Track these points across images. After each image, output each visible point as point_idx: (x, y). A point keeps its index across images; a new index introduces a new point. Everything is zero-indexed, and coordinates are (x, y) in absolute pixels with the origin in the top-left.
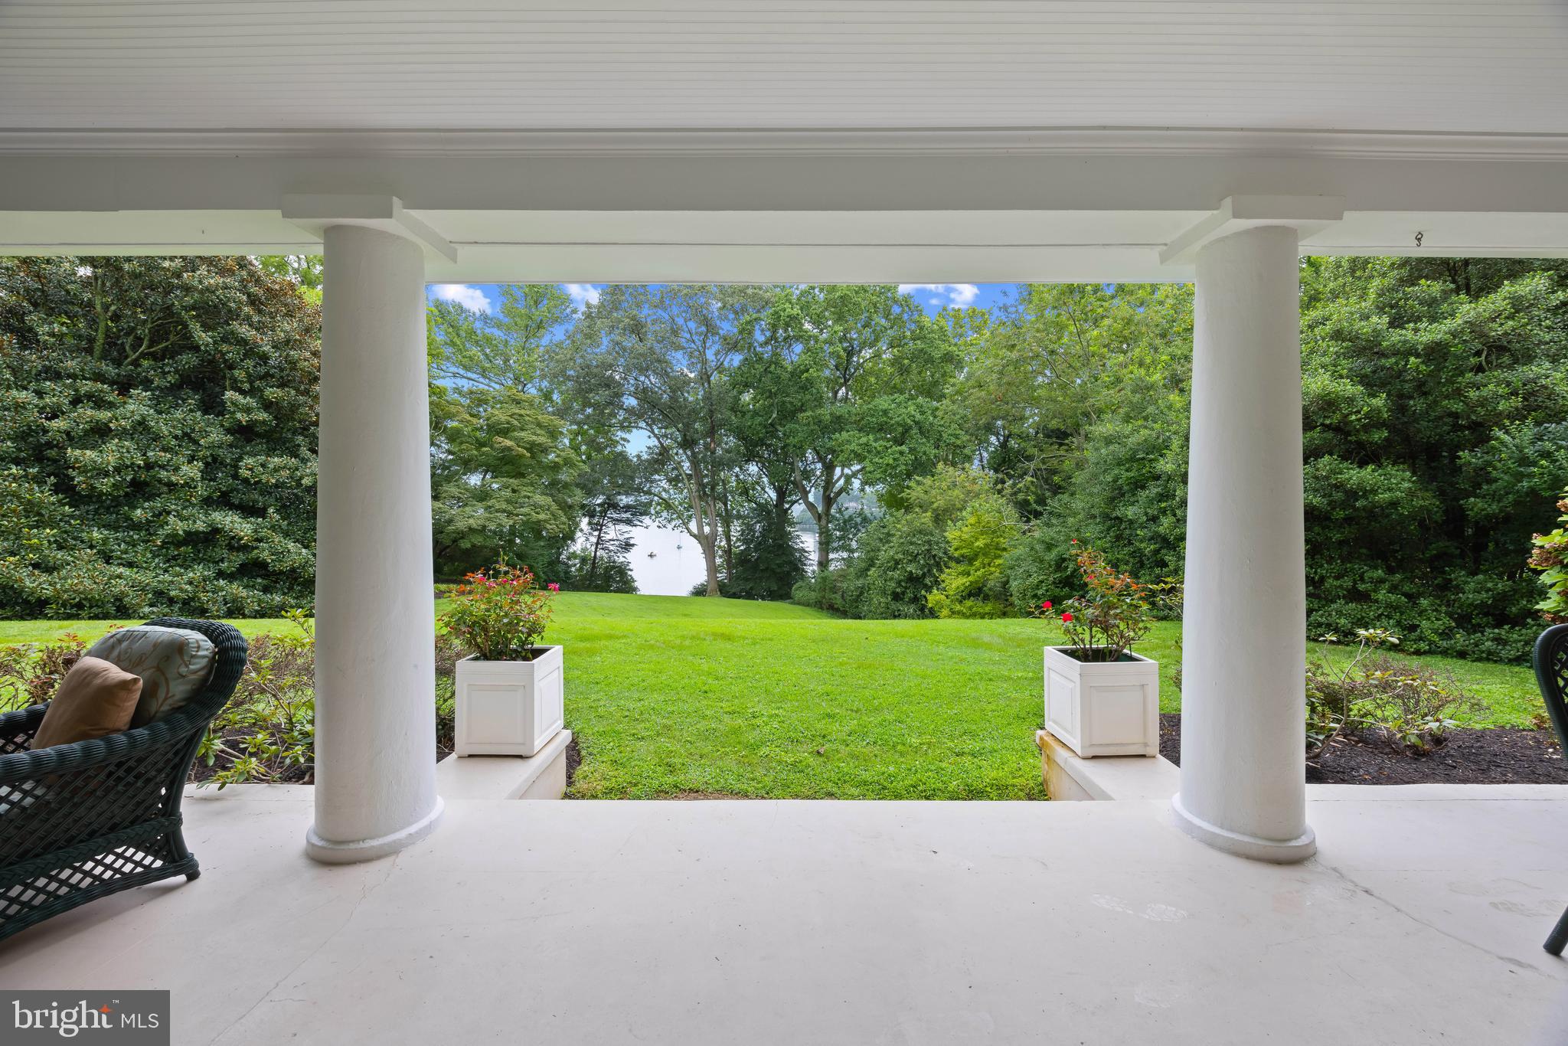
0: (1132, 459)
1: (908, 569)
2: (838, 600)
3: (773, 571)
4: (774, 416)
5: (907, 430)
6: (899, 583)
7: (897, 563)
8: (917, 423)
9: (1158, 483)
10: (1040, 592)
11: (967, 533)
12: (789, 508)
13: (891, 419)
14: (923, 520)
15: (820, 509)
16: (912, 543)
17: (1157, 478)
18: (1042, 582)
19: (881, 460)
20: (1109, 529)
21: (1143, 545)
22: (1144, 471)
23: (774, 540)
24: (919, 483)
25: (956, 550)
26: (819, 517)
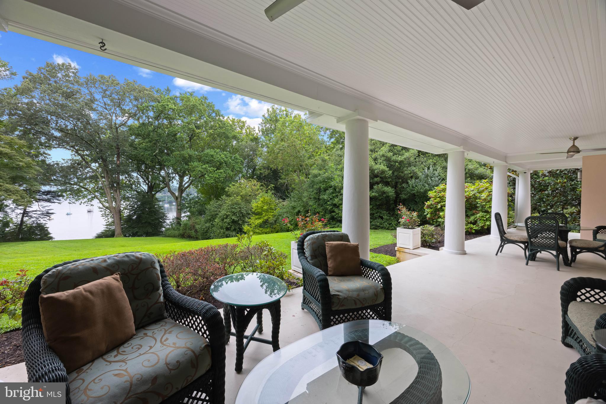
0: (324, 181)
1: (233, 218)
2: (193, 233)
3: (149, 223)
4: (157, 151)
5: (221, 164)
6: (229, 224)
7: (227, 216)
8: (225, 161)
9: (331, 189)
10: (292, 223)
11: (260, 204)
12: (155, 194)
13: (215, 159)
14: (237, 199)
15: (177, 194)
16: (233, 208)
17: (331, 187)
18: (292, 219)
19: (212, 175)
20: (316, 202)
21: (328, 207)
22: (327, 185)
23: (149, 208)
24: (233, 185)
25: (255, 210)
26: (177, 198)
